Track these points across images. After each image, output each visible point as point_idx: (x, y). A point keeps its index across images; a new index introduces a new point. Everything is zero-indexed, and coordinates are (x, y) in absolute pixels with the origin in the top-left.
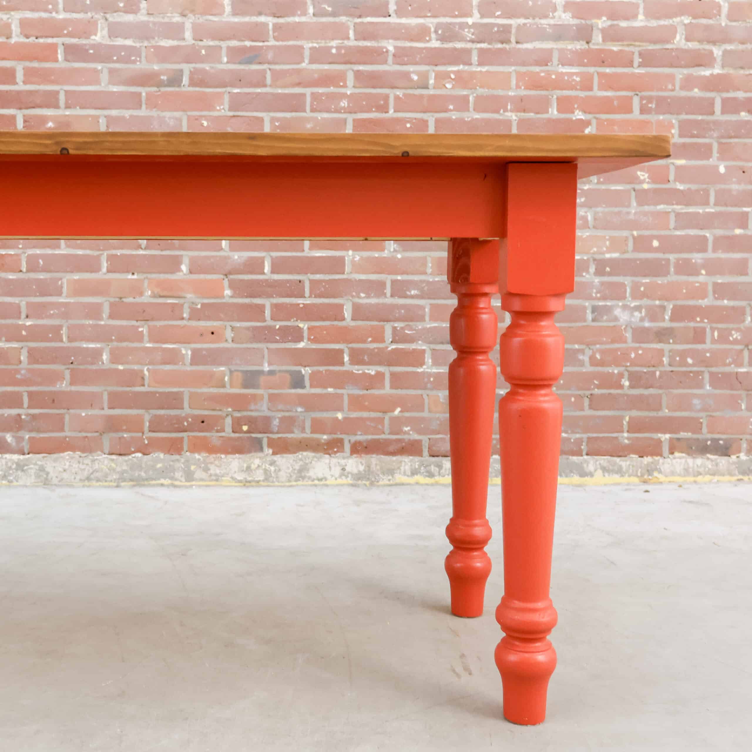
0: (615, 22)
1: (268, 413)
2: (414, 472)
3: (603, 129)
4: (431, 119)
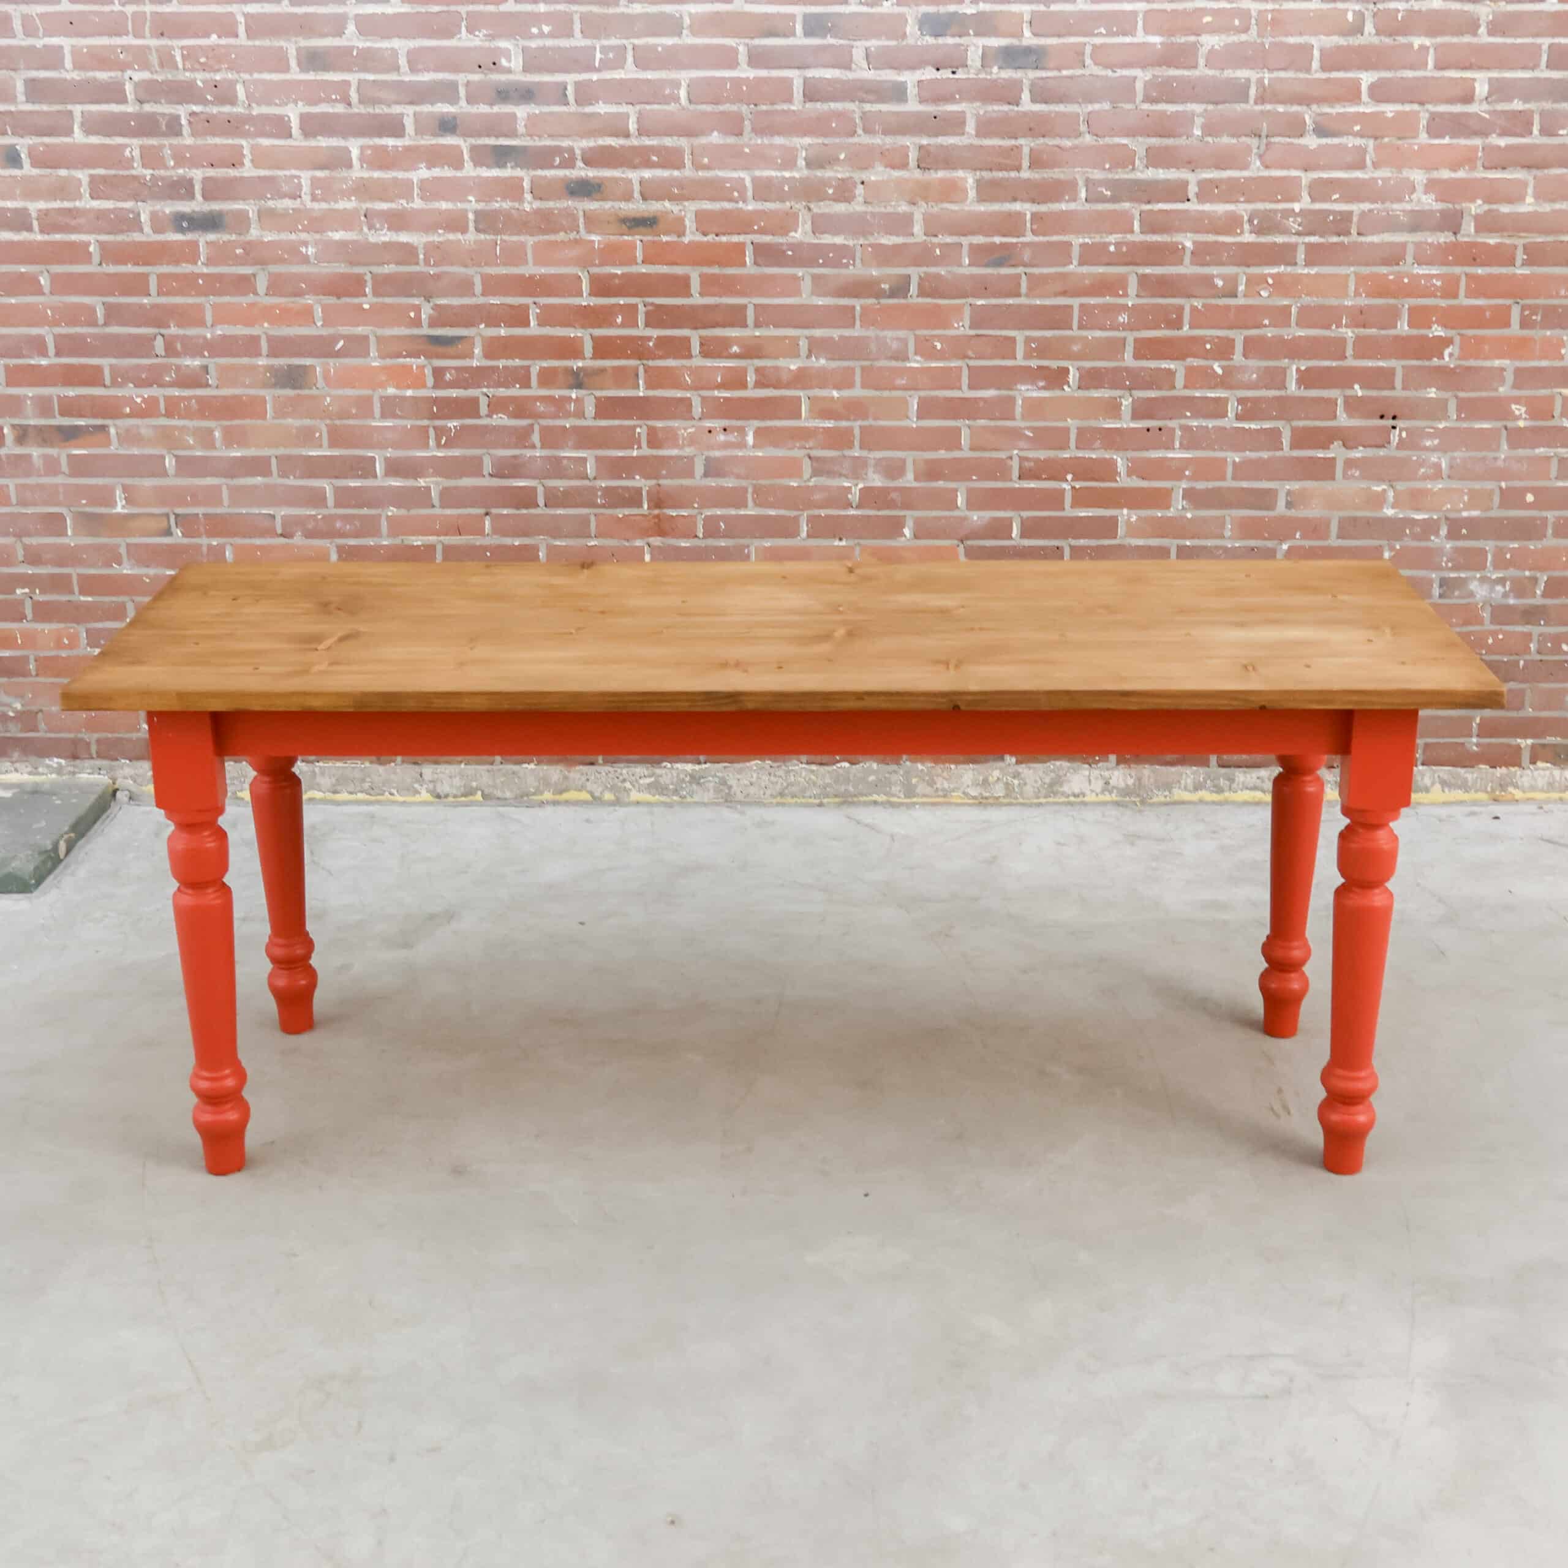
0: (1494, 207)
2: (1197, 787)
3: (1472, 349)
4: (1239, 337)
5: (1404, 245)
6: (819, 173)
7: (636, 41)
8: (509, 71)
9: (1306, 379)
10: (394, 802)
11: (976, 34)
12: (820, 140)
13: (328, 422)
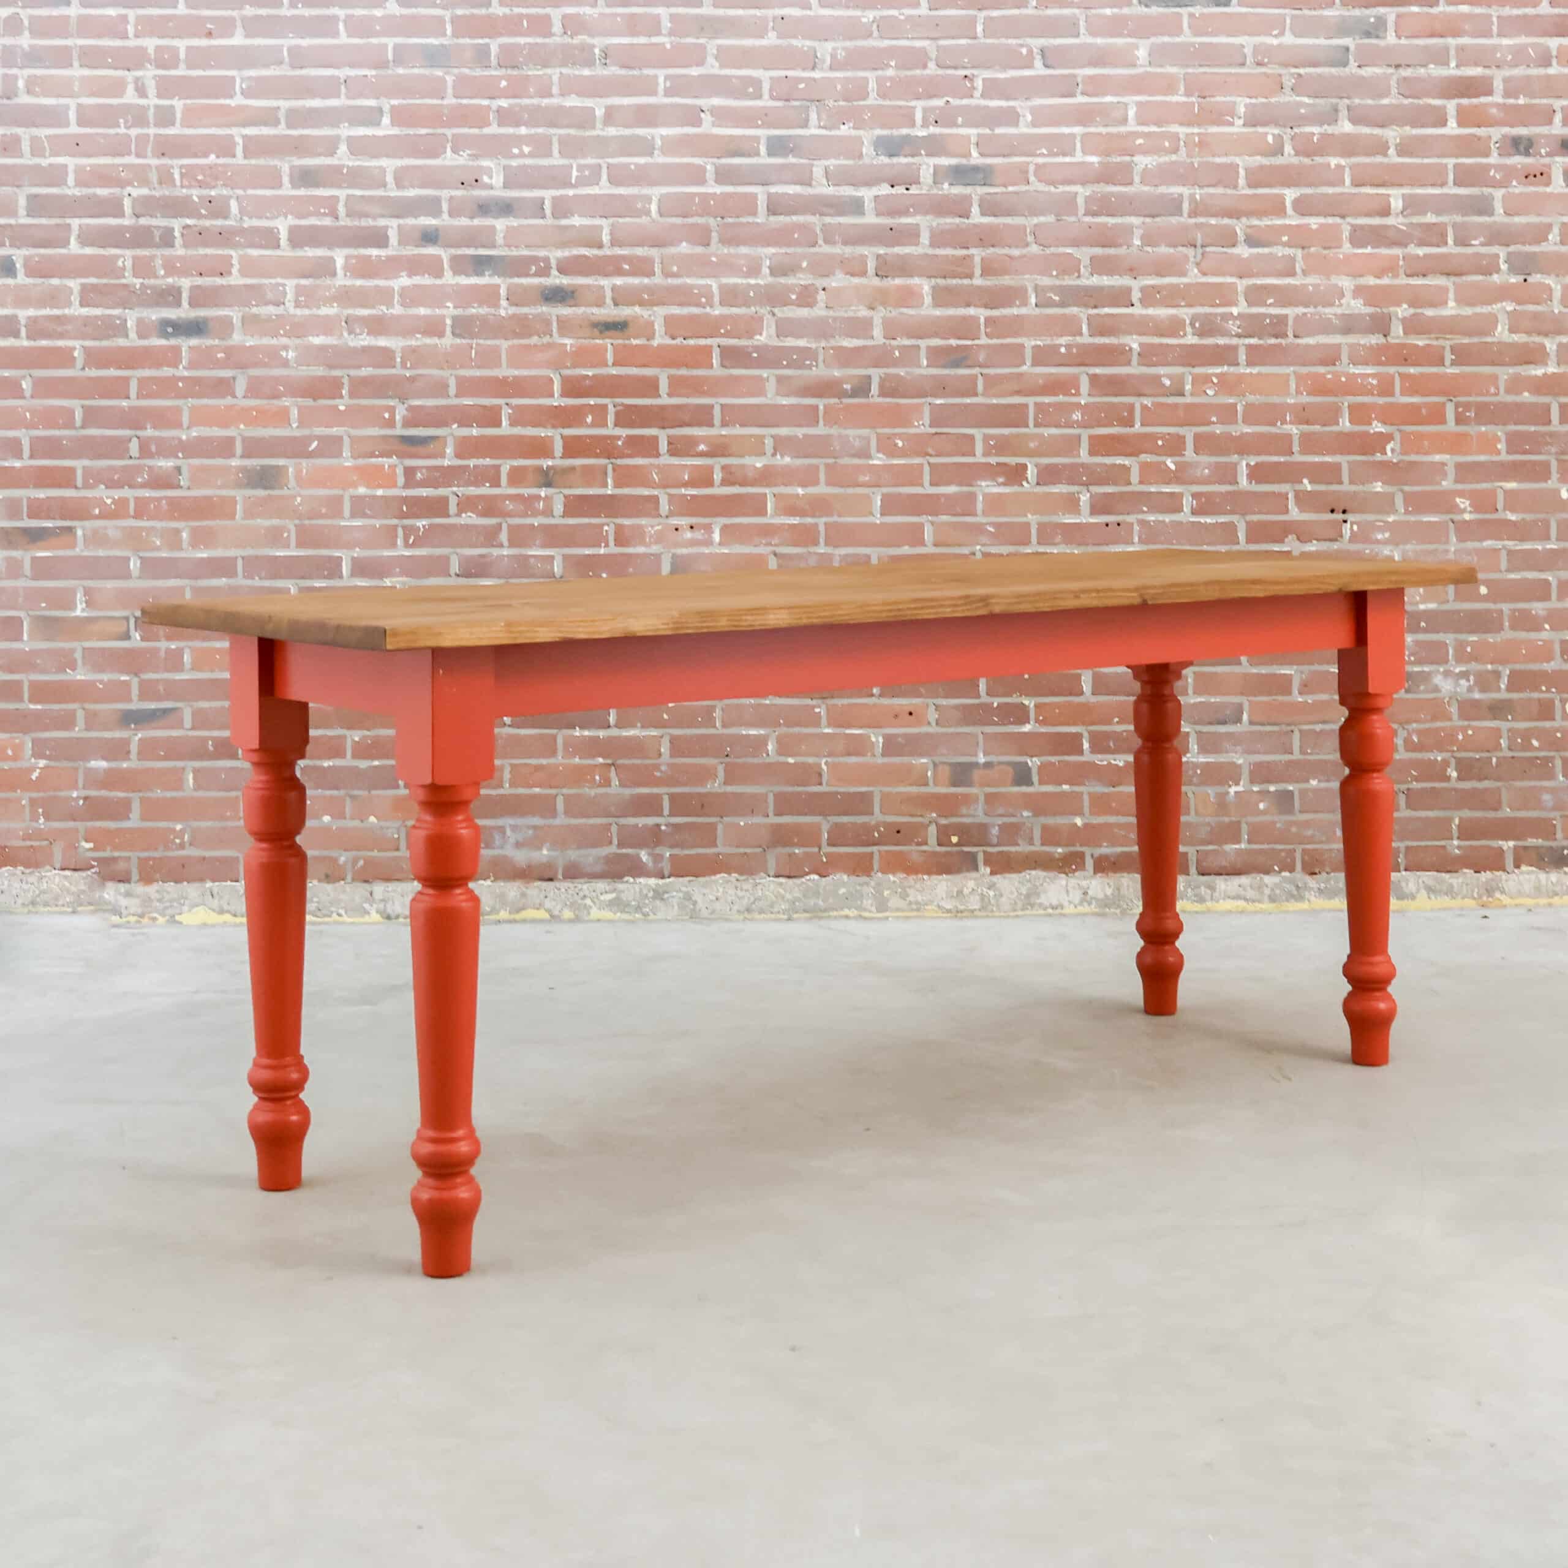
0: (1419, 311)
1: (985, 820)
3: (1410, 444)
4: (1189, 433)
5: (1339, 346)
6: (782, 280)
7: (610, 161)
8: (491, 187)
9: (1257, 474)
10: (343, 923)
11: (928, 155)
12: (783, 250)
13: (297, 522)
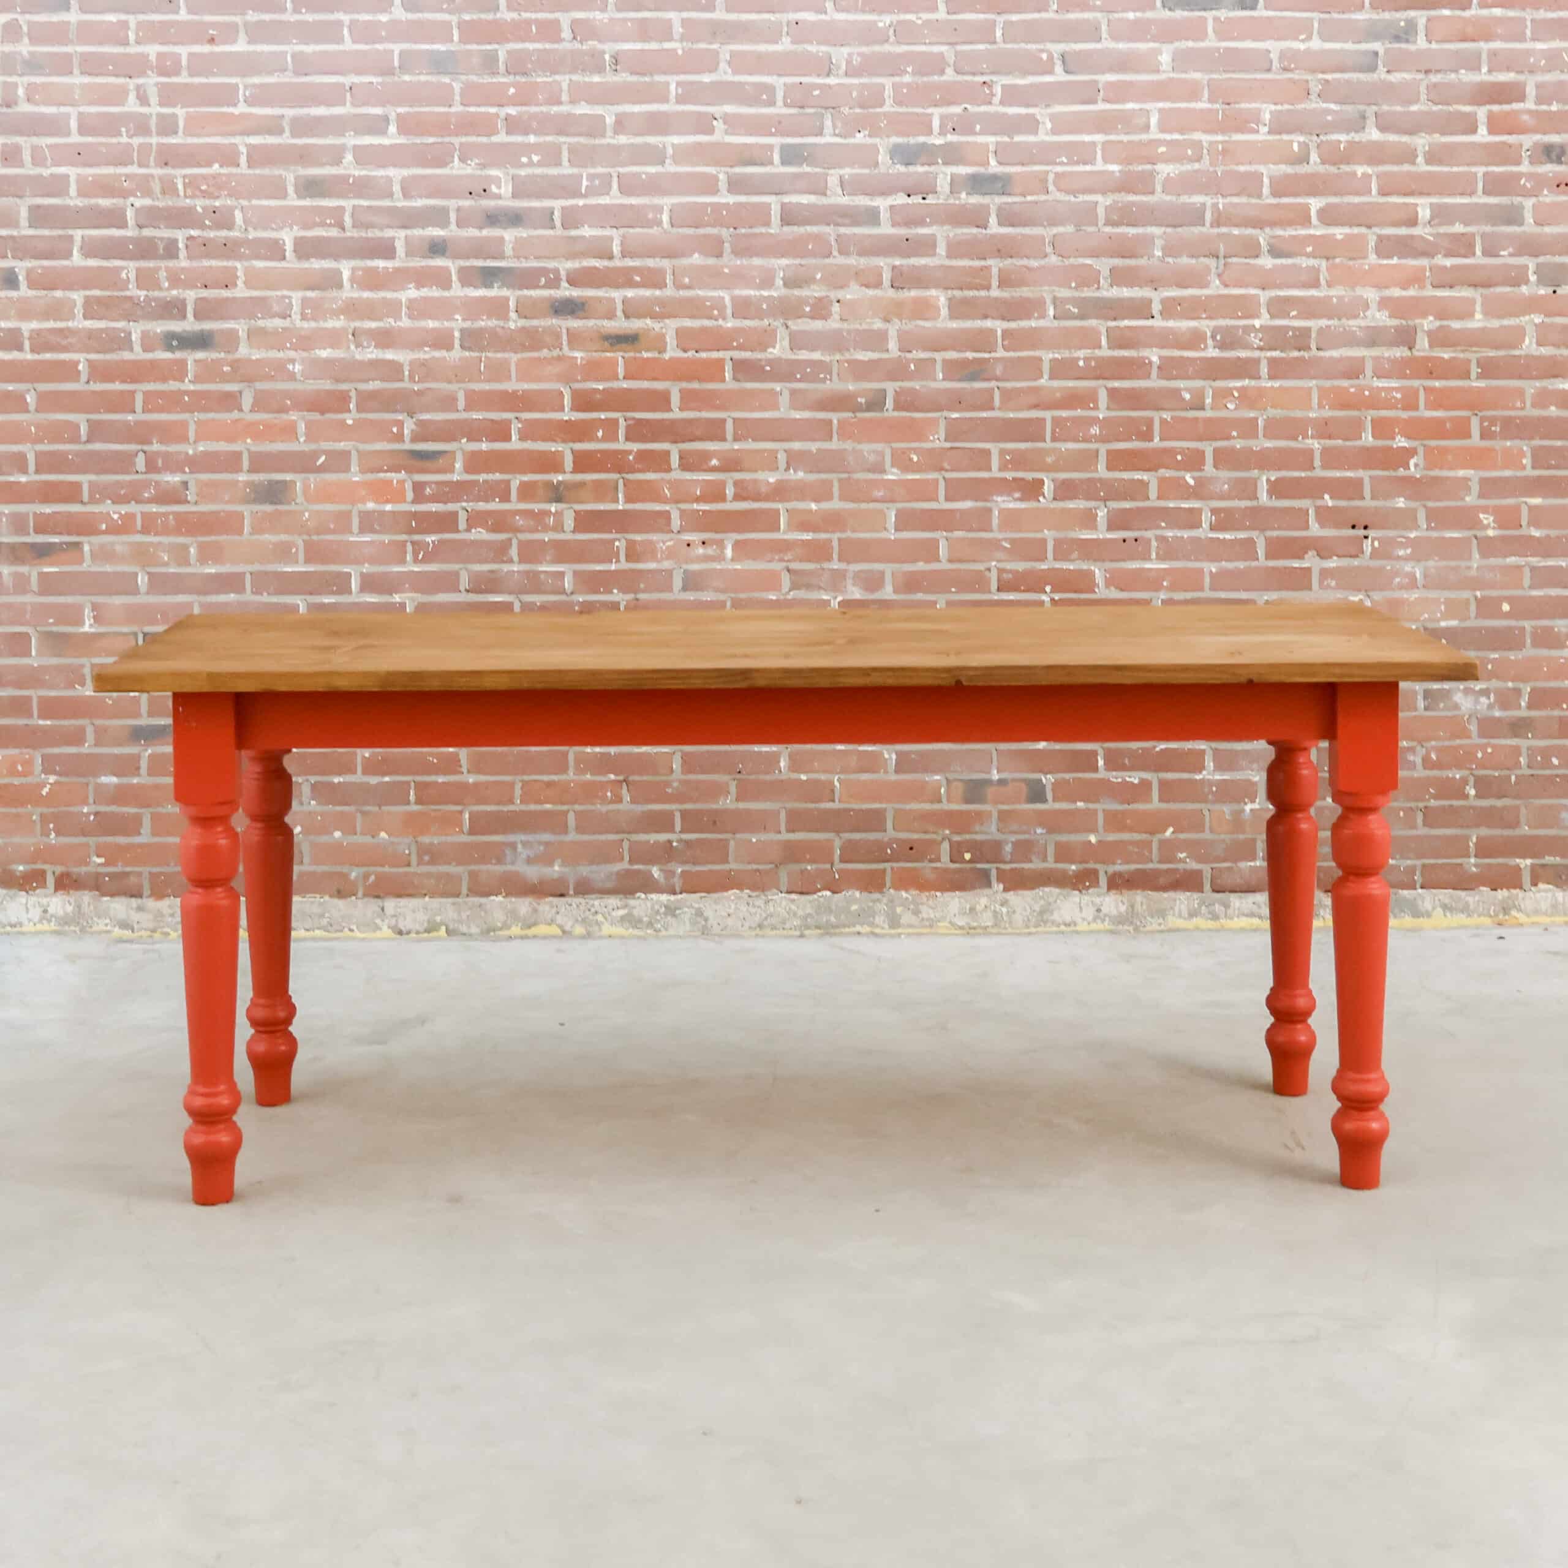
0: (1445, 323)
1: (999, 837)
2: (1193, 914)
3: (1434, 459)
4: (1208, 448)
5: (1363, 359)
6: (797, 292)
7: (621, 170)
8: (499, 197)
9: (1276, 489)
10: (354, 939)
11: (945, 163)
12: (797, 261)
13: (306, 537)
